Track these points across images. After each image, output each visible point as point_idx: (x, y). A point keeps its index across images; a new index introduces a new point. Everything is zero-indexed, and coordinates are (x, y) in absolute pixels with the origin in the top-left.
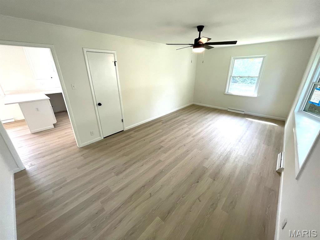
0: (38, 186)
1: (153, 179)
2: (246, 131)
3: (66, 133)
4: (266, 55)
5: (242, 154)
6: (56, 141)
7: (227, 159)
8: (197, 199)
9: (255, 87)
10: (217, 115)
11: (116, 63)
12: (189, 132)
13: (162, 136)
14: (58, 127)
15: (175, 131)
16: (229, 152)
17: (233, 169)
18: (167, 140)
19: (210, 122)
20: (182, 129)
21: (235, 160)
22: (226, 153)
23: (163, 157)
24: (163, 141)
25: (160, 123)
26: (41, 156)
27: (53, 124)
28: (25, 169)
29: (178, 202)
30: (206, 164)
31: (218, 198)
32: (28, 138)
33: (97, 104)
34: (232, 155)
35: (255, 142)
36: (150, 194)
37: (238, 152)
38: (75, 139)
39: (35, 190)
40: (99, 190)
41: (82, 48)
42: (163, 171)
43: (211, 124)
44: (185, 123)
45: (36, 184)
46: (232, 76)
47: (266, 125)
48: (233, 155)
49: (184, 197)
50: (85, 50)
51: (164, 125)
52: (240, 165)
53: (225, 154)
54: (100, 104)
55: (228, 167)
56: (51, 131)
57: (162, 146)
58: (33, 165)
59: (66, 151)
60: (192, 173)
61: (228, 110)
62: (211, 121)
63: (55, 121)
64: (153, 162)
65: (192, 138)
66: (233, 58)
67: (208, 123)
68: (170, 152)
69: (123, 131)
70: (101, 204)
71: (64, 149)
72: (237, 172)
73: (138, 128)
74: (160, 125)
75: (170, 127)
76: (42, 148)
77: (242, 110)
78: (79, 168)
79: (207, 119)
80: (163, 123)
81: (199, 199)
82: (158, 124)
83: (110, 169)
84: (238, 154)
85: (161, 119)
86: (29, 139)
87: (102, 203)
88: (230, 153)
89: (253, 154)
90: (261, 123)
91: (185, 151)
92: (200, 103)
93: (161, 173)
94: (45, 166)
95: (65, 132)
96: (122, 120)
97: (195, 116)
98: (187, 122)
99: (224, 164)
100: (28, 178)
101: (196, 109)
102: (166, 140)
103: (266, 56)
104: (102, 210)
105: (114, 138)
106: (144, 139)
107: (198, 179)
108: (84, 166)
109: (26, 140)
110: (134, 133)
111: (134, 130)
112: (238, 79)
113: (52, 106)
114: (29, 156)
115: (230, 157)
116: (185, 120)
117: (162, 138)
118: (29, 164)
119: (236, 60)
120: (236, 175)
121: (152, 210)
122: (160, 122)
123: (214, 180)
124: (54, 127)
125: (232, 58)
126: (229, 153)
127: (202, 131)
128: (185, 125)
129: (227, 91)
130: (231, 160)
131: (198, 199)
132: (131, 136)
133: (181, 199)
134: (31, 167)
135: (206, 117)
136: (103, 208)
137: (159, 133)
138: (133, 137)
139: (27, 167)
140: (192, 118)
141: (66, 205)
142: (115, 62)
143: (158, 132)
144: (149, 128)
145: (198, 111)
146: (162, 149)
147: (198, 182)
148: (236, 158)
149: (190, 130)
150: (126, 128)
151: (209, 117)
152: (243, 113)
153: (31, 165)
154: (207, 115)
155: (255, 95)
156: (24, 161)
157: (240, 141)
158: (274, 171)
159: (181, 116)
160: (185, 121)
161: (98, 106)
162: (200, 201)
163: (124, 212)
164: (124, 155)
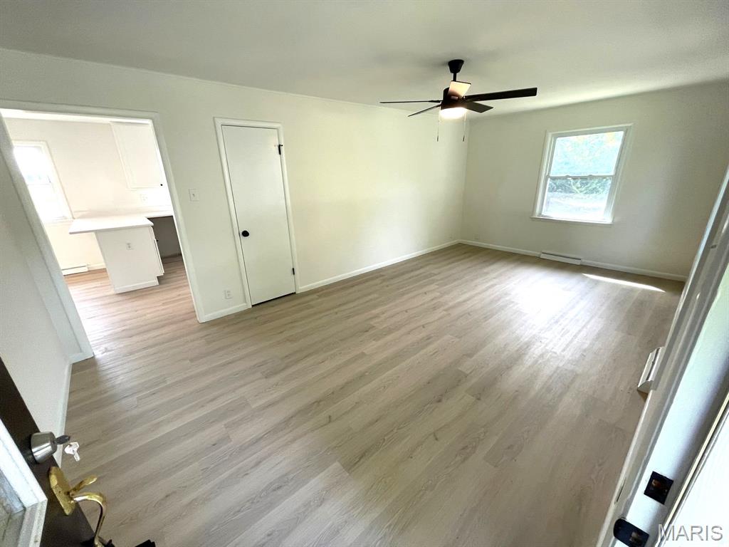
0: (113, 387)
1: (341, 389)
2: (578, 302)
3: (179, 295)
4: (630, 125)
5: (558, 350)
6: (158, 308)
7: (518, 356)
8: (430, 435)
9: (606, 201)
10: (512, 266)
11: (282, 148)
12: (439, 300)
13: (375, 307)
14: (166, 283)
15: (406, 297)
16: (526, 343)
17: (528, 380)
18: (385, 315)
19: (495, 281)
20: (425, 293)
21: (537, 361)
22: (519, 346)
23: (370, 347)
24: (377, 316)
25: (378, 281)
26: (128, 334)
27: (158, 277)
28: (93, 358)
29: (386, 438)
30: (466, 366)
31: (481, 437)
32: (107, 301)
33: (241, 232)
34: (532, 349)
35: (596, 325)
36: (330, 417)
37: (546, 345)
38: (194, 307)
39: (106, 395)
40: (226, 403)
41: (214, 118)
42: (367, 374)
43: (496, 285)
44: (433, 282)
45: (109, 385)
46: (551, 175)
47: (632, 290)
48: (536, 350)
49: (402, 428)
50: (219, 122)
51: (385, 284)
52: (547, 371)
53: (516, 349)
54: (245, 234)
55: (518, 373)
56: (152, 290)
57: (374, 327)
58: (109, 351)
59: (174, 327)
60: (429, 383)
61: (543, 256)
62: (494, 278)
63: (161, 272)
64: (348, 357)
65: (445, 312)
66: (553, 135)
67: (487, 282)
68: (389, 338)
69: (295, 293)
70: (224, 429)
71: (172, 323)
72: (538, 386)
73: (327, 289)
74: (377, 285)
75: (398, 289)
76: (128, 322)
77: (577, 257)
78: (192, 360)
79: (487, 273)
80: (384, 280)
81: (435, 436)
82: (371, 283)
83: (254, 366)
84: (547, 348)
85: (381, 273)
86: (109, 304)
87: (227, 426)
88: (528, 345)
89: (585, 351)
90: (620, 285)
91: (423, 338)
92: (477, 239)
93: (361, 378)
94: (131, 353)
95: (178, 293)
96: (293, 269)
97: (459, 268)
98: (437, 280)
99: (509, 368)
100: (96, 372)
101: (465, 253)
102: (383, 313)
103: (631, 127)
104: (226, 439)
105: (273, 306)
106: (336, 310)
107: (442, 395)
108: (202, 358)
109: (103, 305)
110: (317, 299)
111: (318, 292)
112: (578, 188)
113: (157, 241)
114: (105, 334)
115: (527, 354)
116: (435, 275)
117: (375, 312)
118: (102, 348)
119: (558, 139)
120: (533, 393)
121: (328, 448)
122: (377, 278)
123: (479, 399)
124: (158, 283)
125: (550, 135)
126: (525, 347)
127: (469, 299)
128: (433, 287)
129: (538, 210)
130: (528, 361)
131: (432, 435)
132: (311, 303)
133: (395, 431)
134: (105, 354)
135: (485, 270)
136: (229, 437)
137: (371, 300)
138: (312, 307)
139: (99, 355)
140: (453, 271)
141: (158, 425)
142: (280, 146)
143: (370, 297)
144: (350, 290)
145: (470, 256)
146: (372, 332)
147: (440, 401)
148: (542, 356)
149: (441, 297)
150: (302, 288)
151: (492, 270)
152: (578, 262)
153: (107, 350)
154: (487, 266)
155: (608, 220)
156: (95, 342)
157: (557, 322)
158: (630, 389)
159: (428, 268)
160: (435, 277)
161: (242, 236)
162: (437, 439)
163: (268, 447)
164: (288, 340)
